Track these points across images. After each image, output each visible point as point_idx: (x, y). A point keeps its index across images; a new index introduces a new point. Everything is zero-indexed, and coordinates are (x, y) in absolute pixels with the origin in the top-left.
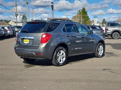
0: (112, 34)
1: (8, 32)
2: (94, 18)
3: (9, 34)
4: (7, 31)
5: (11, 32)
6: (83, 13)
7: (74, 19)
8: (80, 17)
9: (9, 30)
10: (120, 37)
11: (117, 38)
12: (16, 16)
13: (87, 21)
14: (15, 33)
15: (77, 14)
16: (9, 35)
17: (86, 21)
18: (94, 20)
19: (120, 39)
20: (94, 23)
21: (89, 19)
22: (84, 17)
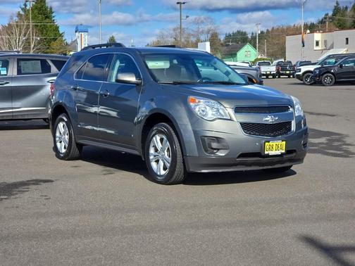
6: (39, 14)
7: (7, 36)
8: (28, 28)
13: (54, 45)
15: (16, 19)
17: (49, 42)
18: (79, 41)
21: (61, 35)
22: (41, 30)
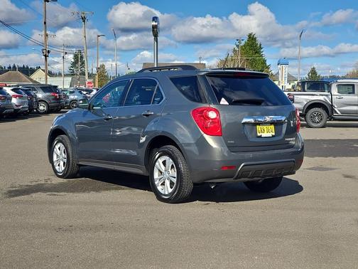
0: (306, 112)
1: (14, 101)
2: (279, 66)
3: (16, 108)
4: (11, 100)
5: (22, 103)
6: (250, 50)
9: (16, 97)
10: (328, 122)
11: (319, 125)
12: (46, 56)
14: (35, 106)
16: (15, 110)
18: (280, 72)
19: (327, 128)
20: (280, 80)
22: (252, 63)
